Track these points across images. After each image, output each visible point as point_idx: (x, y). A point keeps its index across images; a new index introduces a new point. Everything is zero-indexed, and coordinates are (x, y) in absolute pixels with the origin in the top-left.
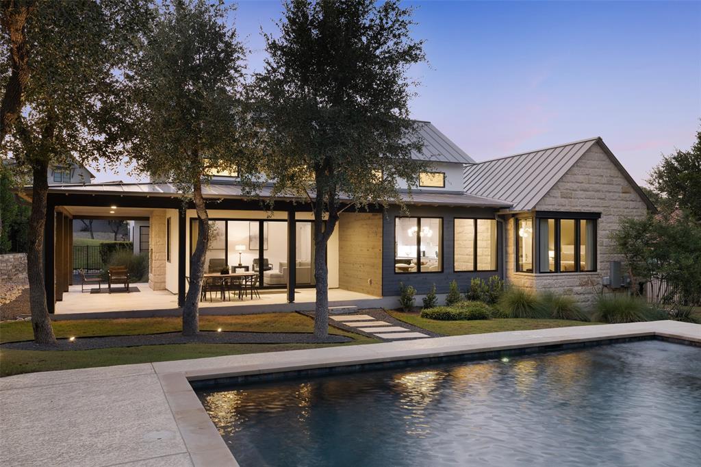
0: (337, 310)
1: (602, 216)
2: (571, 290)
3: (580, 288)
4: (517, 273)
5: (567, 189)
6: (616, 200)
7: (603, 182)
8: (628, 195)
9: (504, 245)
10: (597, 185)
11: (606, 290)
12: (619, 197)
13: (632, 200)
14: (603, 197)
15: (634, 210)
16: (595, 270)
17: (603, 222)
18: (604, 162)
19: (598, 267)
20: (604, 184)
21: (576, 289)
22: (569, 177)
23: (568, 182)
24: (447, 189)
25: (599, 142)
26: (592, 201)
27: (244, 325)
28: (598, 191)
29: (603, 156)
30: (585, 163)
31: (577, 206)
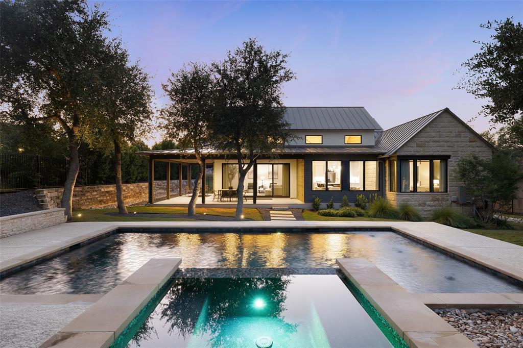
0: (277, 208)
1: (451, 157)
2: (425, 203)
3: (432, 202)
4: (391, 192)
5: (421, 142)
6: (463, 147)
7: (452, 135)
8: (474, 144)
9: (384, 176)
10: (447, 138)
11: (454, 204)
12: (466, 145)
13: (478, 147)
14: (452, 145)
15: (481, 153)
16: (447, 192)
17: (452, 161)
18: (453, 124)
19: (448, 190)
20: (453, 137)
21: (428, 203)
22: (423, 134)
23: (422, 137)
24: (363, 144)
25: (447, 111)
26: (443, 148)
27: (223, 213)
28: (448, 142)
29: (451, 119)
30: (437, 125)
31: (430, 152)
